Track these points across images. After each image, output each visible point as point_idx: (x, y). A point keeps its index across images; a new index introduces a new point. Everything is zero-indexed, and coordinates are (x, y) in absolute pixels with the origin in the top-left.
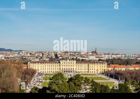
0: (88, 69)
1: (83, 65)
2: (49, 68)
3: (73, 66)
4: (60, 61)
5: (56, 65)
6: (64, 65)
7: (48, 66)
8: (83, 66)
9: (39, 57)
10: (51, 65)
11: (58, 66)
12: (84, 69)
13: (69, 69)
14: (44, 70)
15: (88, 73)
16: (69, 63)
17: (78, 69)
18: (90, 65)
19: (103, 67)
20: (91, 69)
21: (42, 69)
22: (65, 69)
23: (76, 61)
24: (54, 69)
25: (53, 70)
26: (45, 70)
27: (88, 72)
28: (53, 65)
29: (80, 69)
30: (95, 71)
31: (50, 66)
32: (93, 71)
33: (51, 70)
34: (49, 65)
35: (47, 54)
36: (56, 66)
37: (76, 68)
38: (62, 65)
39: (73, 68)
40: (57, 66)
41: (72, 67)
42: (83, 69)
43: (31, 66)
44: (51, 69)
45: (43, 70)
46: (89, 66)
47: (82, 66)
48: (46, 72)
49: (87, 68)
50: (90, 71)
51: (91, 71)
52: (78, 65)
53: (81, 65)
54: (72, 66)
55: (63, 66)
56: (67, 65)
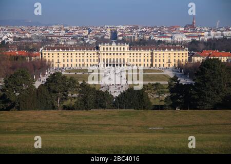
0: (152, 60)
1: (143, 52)
2: (78, 58)
3: (124, 54)
4: (99, 45)
5: (92, 53)
6: (106, 53)
7: (76, 54)
8: (142, 55)
9: (79, 36)
10: (81, 53)
11: (96, 55)
12: (144, 60)
13: (115, 61)
14: (70, 63)
15: (152, 68)
16: (116, 49)
17: (132, 60)
18: (154, 53)
19: (181, 55)
20: (158, 61)
21: (66, 61)
22: (109, 61)
23: (128, 45)
24: (87, 60)
25: (86, 63)
26: (72, 63)
27: (152, 65)
28: (86, 53)
29: (137, 60)
30: (165, 63)
31: (81, 55)
32: (162, 63)
33: (82, 63)
34: (78, 53)
35: (98, 31)
36: (92, 55)
37: (129, 58)
38: (102, 53)
39: (124, 59)
40: (94, 54)
41: (122, 57)
42: (142, 60)
43: (45, 54)
44: (83, 60)
45: (68, 63)
46: (154, 55)
47: (140, 54)
48: (74, 66)
49: (150, 58)
50: (154, 63)
51: (158, 63)
52: (132, 53)
53: (138, 53)
54: (122, 55)
55: (104, 54)
56: (112, 53)
